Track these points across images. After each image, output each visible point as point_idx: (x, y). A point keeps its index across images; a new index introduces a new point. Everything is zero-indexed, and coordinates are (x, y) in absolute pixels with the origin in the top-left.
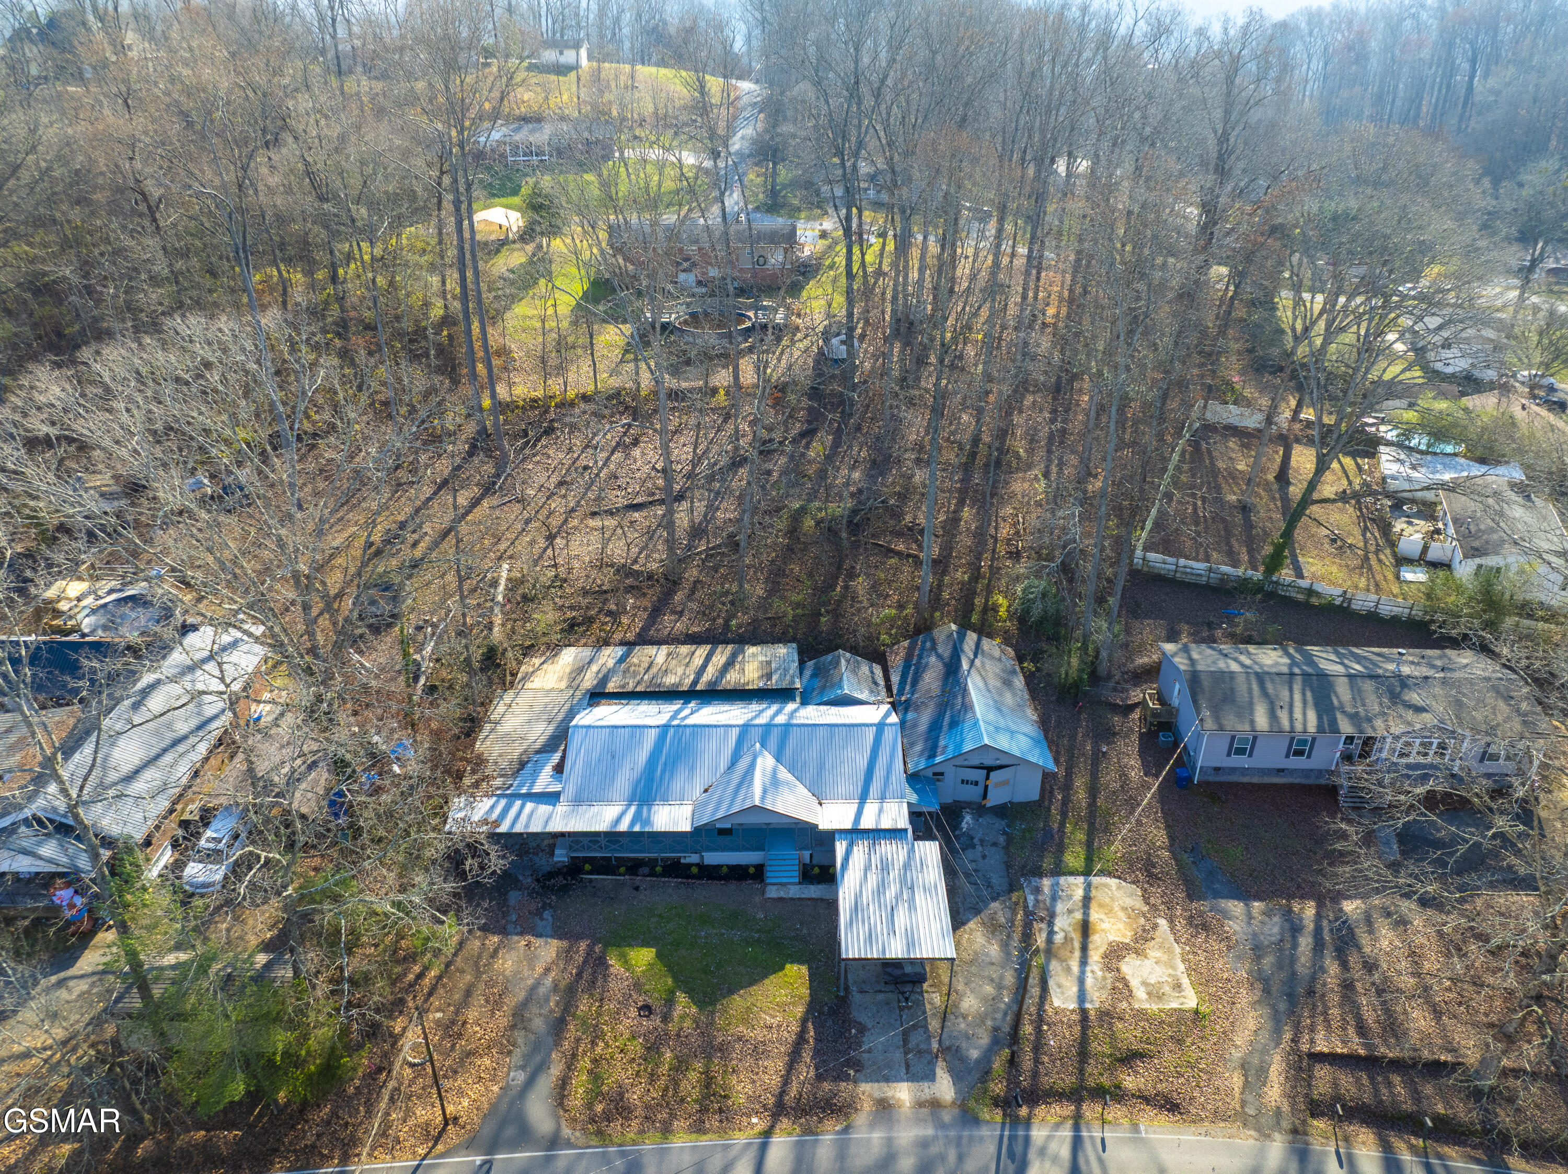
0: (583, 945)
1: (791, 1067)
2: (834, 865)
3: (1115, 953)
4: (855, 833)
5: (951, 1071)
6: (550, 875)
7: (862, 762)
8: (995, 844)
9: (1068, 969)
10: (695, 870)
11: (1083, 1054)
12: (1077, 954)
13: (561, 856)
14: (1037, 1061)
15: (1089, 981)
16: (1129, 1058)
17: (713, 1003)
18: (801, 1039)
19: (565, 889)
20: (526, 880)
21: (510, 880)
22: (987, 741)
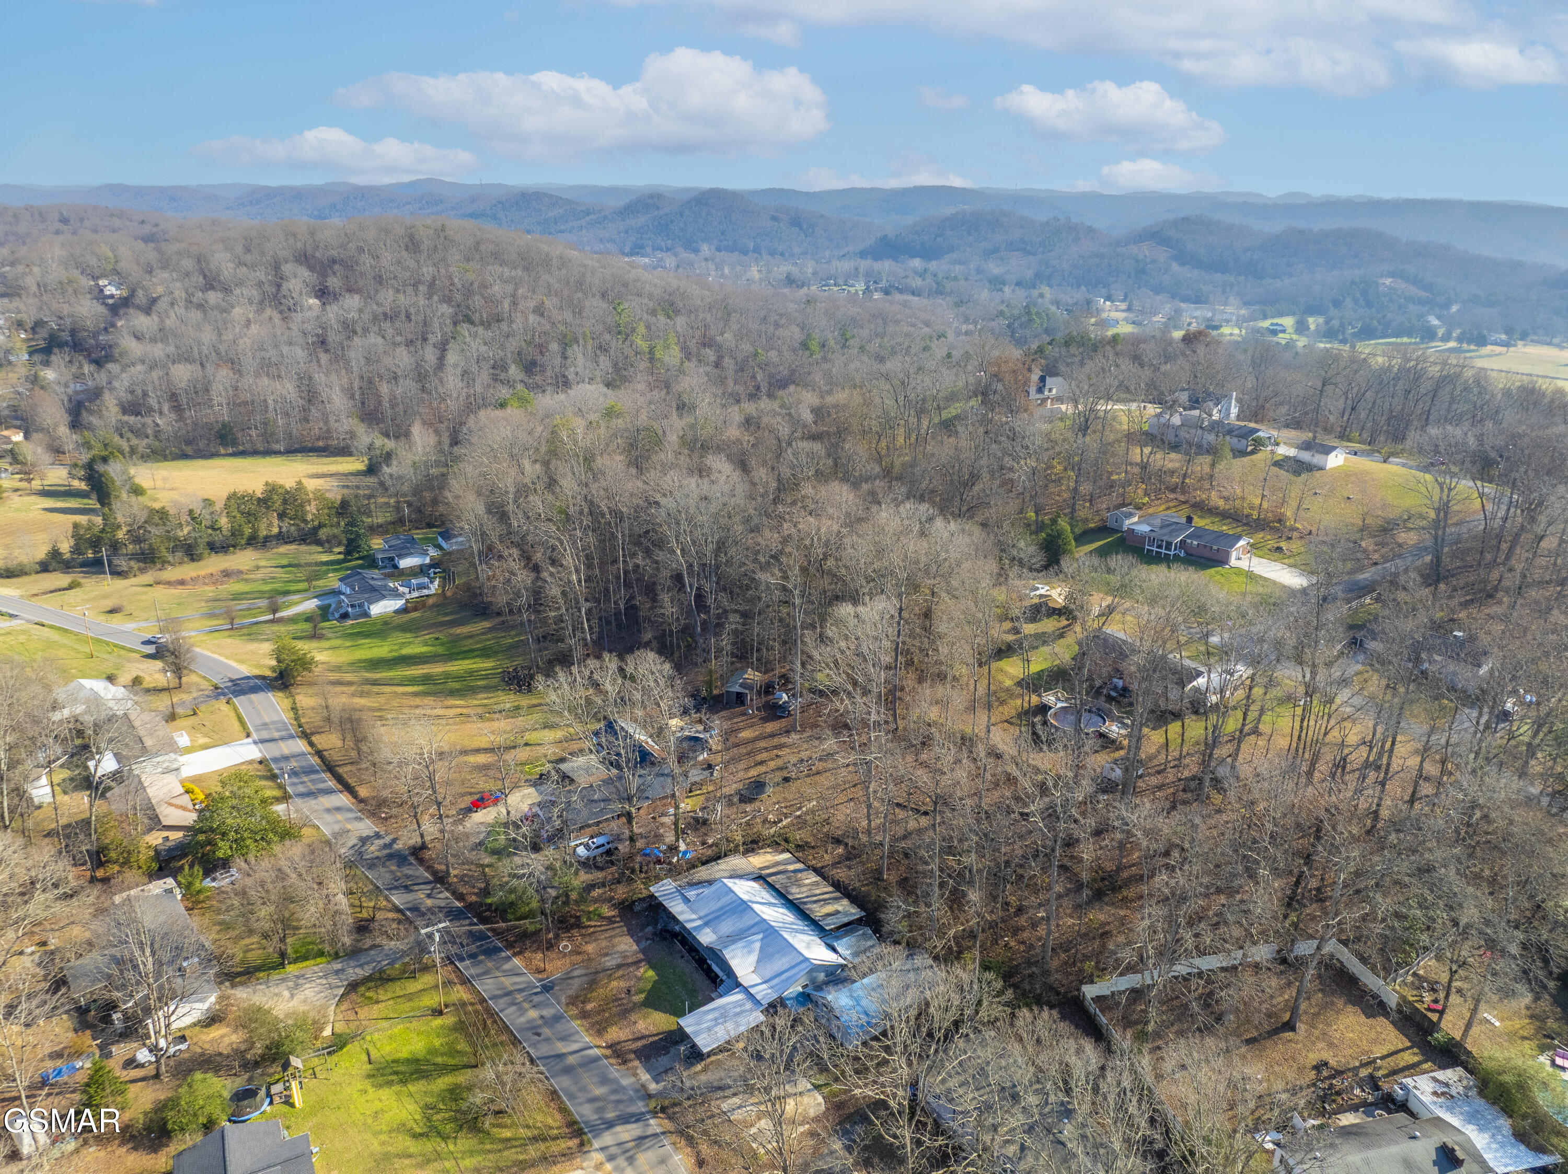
0: (643, 957)
1: (633, 1040)
2: (730, 991)
4: (746, 990)
5: (663, 1087)
6: (667, 931)
9: (745, 1100)
10: (706, 966)
12: (759, 1101)
13: (677, 928)
15: (746, 1109)
17: (647, 1005)
18: (646, 1037)
19: (665, 939)
20: (659, 927)
21: (656, 923)
22: (830, 998)
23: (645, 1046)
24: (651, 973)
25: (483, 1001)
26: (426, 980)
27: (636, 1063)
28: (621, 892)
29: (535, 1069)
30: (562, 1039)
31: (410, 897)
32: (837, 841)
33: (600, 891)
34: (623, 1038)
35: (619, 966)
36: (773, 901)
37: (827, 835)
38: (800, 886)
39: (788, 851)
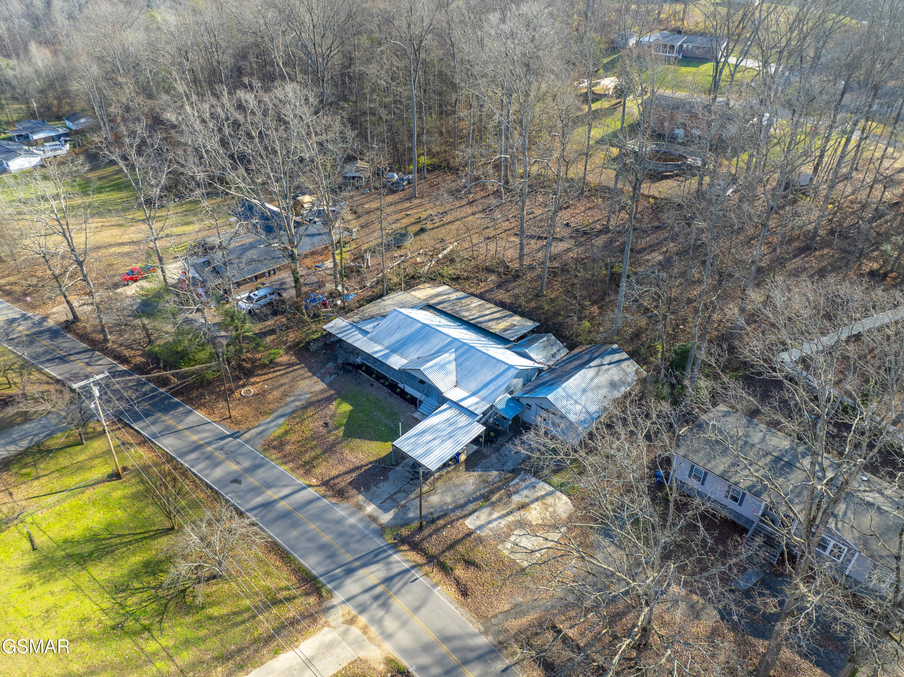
0: (332, 392)
1: (346, 473)
3: (521, 524)
4: (456, 405)
5: (396, 514)
6: (349, 364)
7: (489, 378)
9: (490, 514)
10: (398, 390)
11: (451, 547)
12: (504, 512)
13: (359, 360)
14: (430, 535)
15: (495, 524)
16: (469, 563)
17: (351, 437)
18: (360, 467)
19: (349, 371)
20: (340, 361)
21: (335, 358)
22: (549, 397)
24: (345, 406)
25: (170, 459)
26: (97, 445)
27: (358, 496)
28: (292, 336)
29: (247, 521)
31: (66, 367)
32: (489, 270)
33: (272, 337)
34: (334, 473)
35: (309, 405)
36: (450, 324)
37: (477, 267)
38: (468, 309)
39: (444, 283)
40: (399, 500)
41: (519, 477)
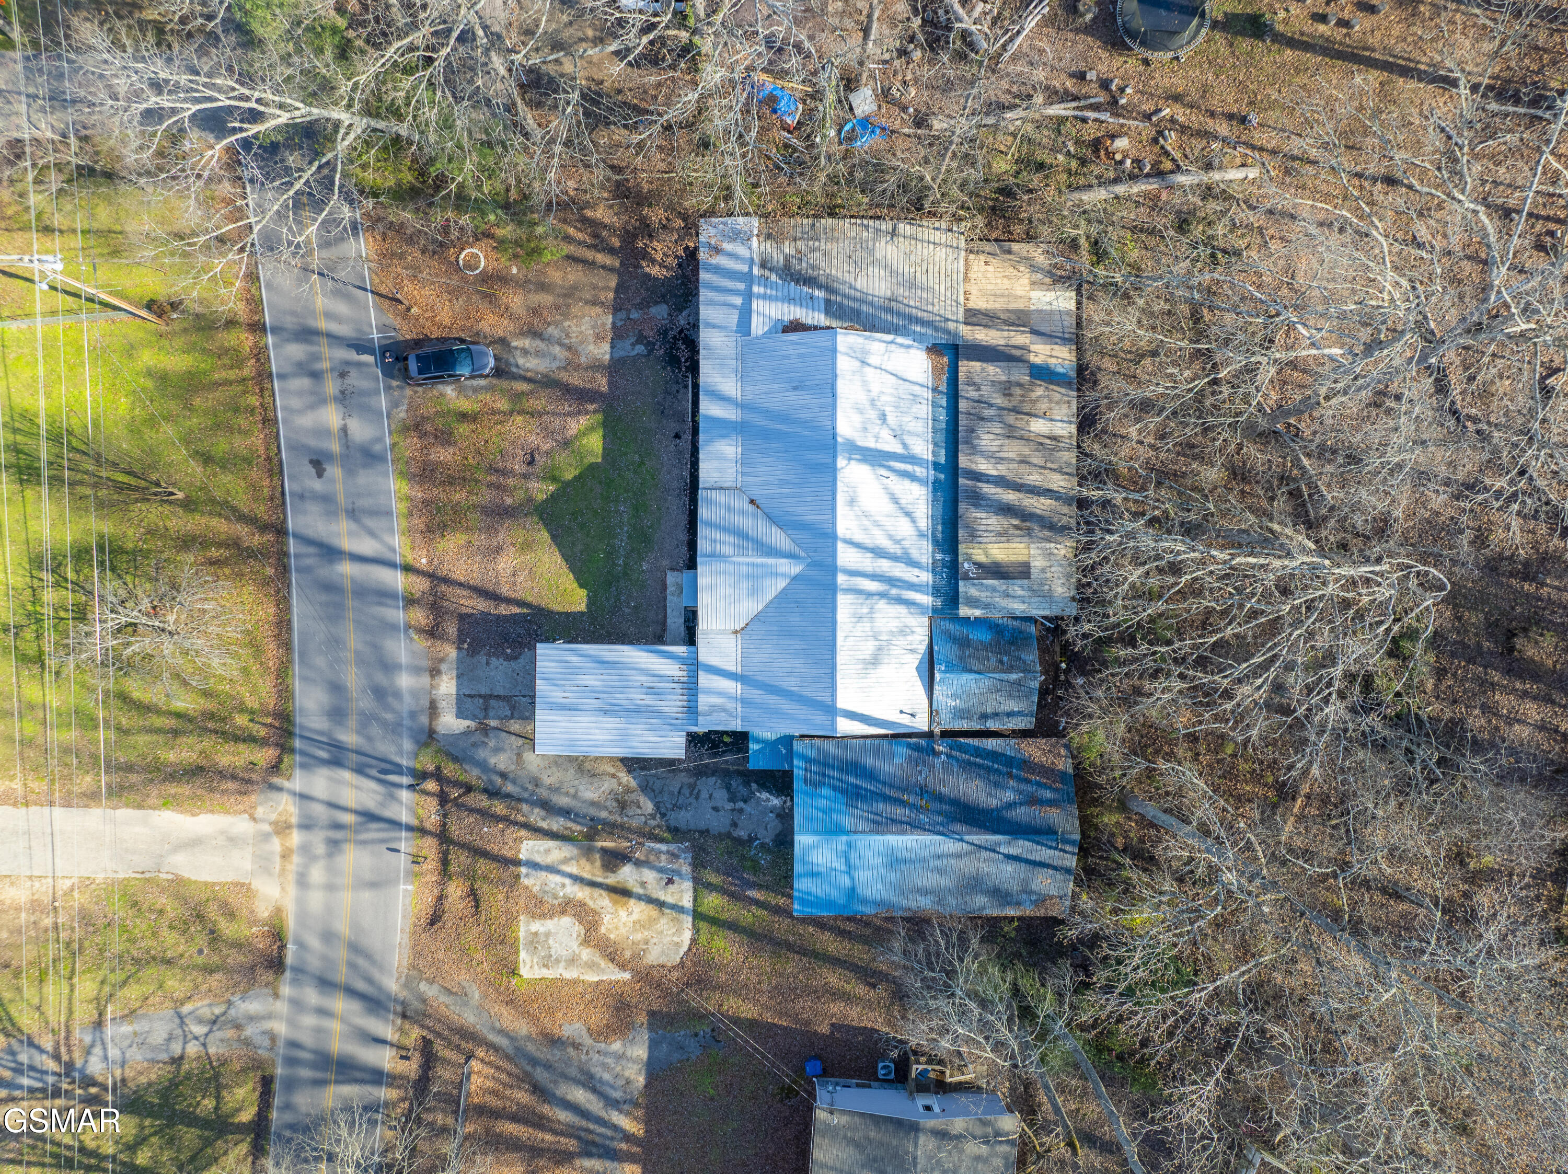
0: (605, 385)
2: (663, 643)
3: (586, 916)
5: (466, 733)
7: (791, 684)
8: (735, 825)
9: (569, 861)
11: (479, 853)
12: (590, 876)
15: (558, 879)
16: (473, 895)
19: (674, 361)
21: (681, 301)
23: (485, 615)
24: (594, 443)
25: (259, 323)
27: (451, 652)
30: (353, 514)
34: (459, 575)
35: (547, 383)
38: (1011, 433)
39: (1079, 285)
40: (491, 714)
41: (673, 847)
